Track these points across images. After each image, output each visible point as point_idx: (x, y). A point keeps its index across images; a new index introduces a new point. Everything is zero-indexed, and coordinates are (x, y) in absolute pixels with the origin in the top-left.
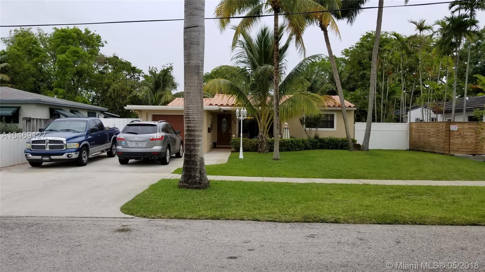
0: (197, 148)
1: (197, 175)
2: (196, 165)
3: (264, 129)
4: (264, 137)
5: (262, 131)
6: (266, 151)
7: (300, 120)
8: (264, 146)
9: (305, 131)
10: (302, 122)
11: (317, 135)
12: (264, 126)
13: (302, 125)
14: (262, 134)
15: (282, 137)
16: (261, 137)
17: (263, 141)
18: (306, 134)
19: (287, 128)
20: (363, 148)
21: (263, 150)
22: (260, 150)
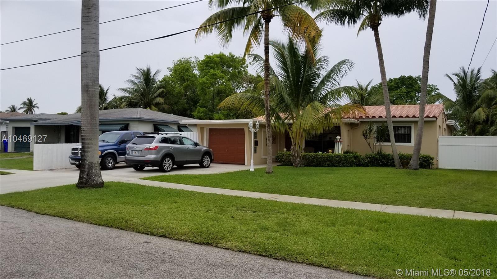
0: (86, 154)
1: (84, 177)
2: (85, 168)
3: (295, 142)
4: (296, 151)
5: (294, 144)
6: (299, 165)
7: (363, 133)
8: (297, 160)
9: (369, 146)
10: (365, 136)
11: (379, 150)
12: (296, 139)
13: (365, 139)
14: (294, 148)
15: (333, 152)
16: (293, 150)
17: (294, 155)
18: (370, 149)
19: (338, 142)
20: (410, 166)
21: (296, 164)
22: (294, 164)
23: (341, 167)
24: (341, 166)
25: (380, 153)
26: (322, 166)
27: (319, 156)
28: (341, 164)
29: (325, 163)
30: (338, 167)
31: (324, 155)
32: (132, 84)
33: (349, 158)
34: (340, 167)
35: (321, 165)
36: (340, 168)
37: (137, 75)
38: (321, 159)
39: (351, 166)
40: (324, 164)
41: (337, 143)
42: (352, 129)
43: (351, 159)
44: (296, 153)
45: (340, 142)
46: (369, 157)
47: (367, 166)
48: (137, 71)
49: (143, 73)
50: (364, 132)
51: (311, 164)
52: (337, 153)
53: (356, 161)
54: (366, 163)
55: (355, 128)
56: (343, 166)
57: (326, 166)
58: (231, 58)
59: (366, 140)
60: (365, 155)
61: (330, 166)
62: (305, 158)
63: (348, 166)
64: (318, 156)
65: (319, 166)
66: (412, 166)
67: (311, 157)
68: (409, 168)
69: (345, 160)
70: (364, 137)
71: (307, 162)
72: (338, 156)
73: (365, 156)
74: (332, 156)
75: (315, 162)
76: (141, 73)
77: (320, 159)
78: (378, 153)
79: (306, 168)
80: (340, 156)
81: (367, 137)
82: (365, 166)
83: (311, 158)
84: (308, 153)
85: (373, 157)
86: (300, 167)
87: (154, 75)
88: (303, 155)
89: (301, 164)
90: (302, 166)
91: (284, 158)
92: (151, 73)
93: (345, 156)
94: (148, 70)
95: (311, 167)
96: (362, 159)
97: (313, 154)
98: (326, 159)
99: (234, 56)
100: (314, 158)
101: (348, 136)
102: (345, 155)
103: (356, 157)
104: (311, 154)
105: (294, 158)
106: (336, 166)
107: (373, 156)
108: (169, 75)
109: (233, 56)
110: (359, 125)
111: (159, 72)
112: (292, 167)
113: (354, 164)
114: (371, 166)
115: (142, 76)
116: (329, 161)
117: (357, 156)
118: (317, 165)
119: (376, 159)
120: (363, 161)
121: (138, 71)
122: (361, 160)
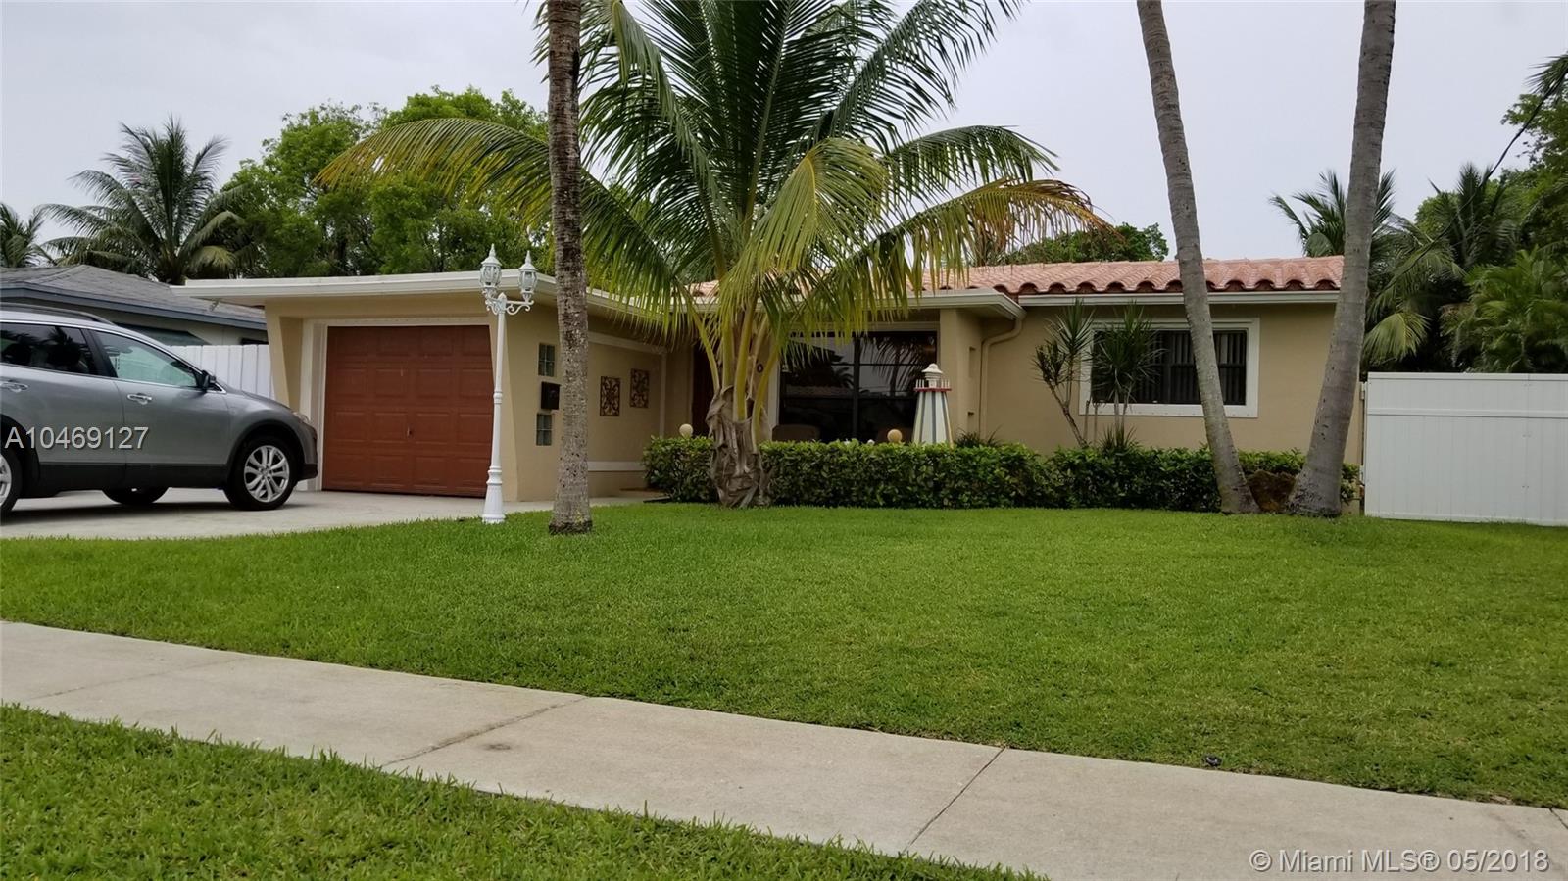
3: (731, 381)
4: (734, 424)
5: (723, 392)
6: (748, 498)
7: (1041, 357)
8: (738, 472)
9: (1067, 414)
10: (1051, 369)
11: (1114, 434)
12: (733, 368)
13: (1049, 383)
14: (726, 411)
15: (908, 438)
16: (720, 422)
17: (725, 446)
18: (1069, 429)
19: (933, 391)
20: (1301, 498)
21: (730, 493)
22: (721, 493)
23: (947, 506)
24: (946, 502)
25: (1116, 446)
26: (860, 504)
27: (845, 457)
28: (946, 496)
29: (871, 489)
30: (932, 506)
31: (868, 453)
32: (104, 191)
33: (986, 465)
34: (942, 506)
35: (854, 499)
36: (946, 512)
37: (124, 154)
38: (853, 469)
39: (993, 505)
40: (866, 494)
41: (929, 396)
42: (987, 345)
43: (991, 473)
44: (734, 434)
45: (943, 392)
46: (1072, 466)
47: (1064, 504)
48: (127, 139)
49: (153, 149)
50: (1046, 352)
51: (806, 496)
52: (928, 442)
53: (1016, 481)
54: (1057, 490)
55: (1001, 338)
56: (957, 504)
57: (877, 505)
58: (509, 112)
59: (1053, 389)
60: (1054, 455)
61: (896, 505)
62: (778, 463)
63: (980, 506)
64: (840, 455)
65: (844, 504)
66: (1309, 499)
67: (804, 459)
68: (1292, 510)
69: (967, 477)
70: (1046, 372)
71: (786, 484)
72: (934, 455)
73: (1053, 459)
74: (905, 457)
75: (822, 486)
76: (144, 150)
77: (847, 471)
78: (1109, 444)
79: (782, 510)
80: (942, 454)
81: (1057, 375)
82: (1052, 506)
83: (805, 467)
84: (791, 444)
85: (1090, 466)
86: (751, 504)
87: (199, 158)
88: (768, 452)
89: (757, 493)
90: (761, 499)
91: (681, 467)
92: (188, 153)
93: (966, 459)
94: (172, 136)
95: (804, 508)
96: (1041, 471)
97: (814, 445)
98: (877, 472)
99: (523, 107)
100: (819, 467)
101: (971, 374)
102: (966, 450)
103: (1015, 464)
104: (804, 445)
105: (726, 460)
106: (924, 505)
107: (1089, 460)
108: (259, 162)
109: (516, 106)
110: (1019, 326)
111: (222, 148)
112: (714, 506)
113: (1008, 495)
114: (1079, 507)
115: (148, 161)
116: (890, 479)
117: (1020, 458)
118: (836, 499)
119: (1102, 474)
120: (1045, 483)
121: (131, 141)
122: (1036, 475)
